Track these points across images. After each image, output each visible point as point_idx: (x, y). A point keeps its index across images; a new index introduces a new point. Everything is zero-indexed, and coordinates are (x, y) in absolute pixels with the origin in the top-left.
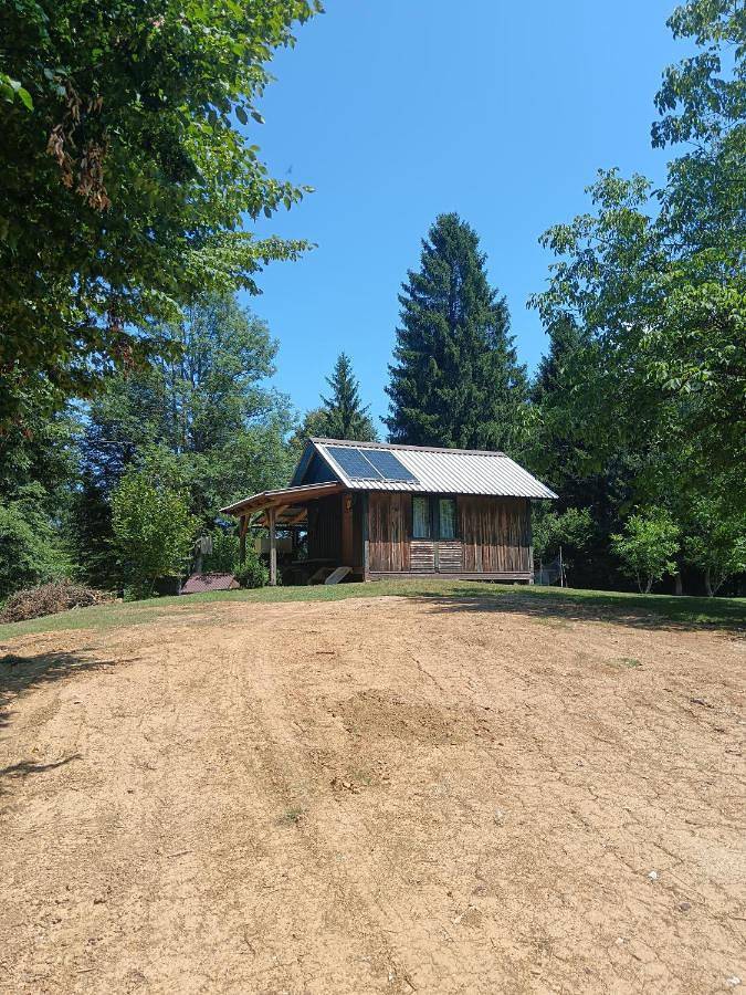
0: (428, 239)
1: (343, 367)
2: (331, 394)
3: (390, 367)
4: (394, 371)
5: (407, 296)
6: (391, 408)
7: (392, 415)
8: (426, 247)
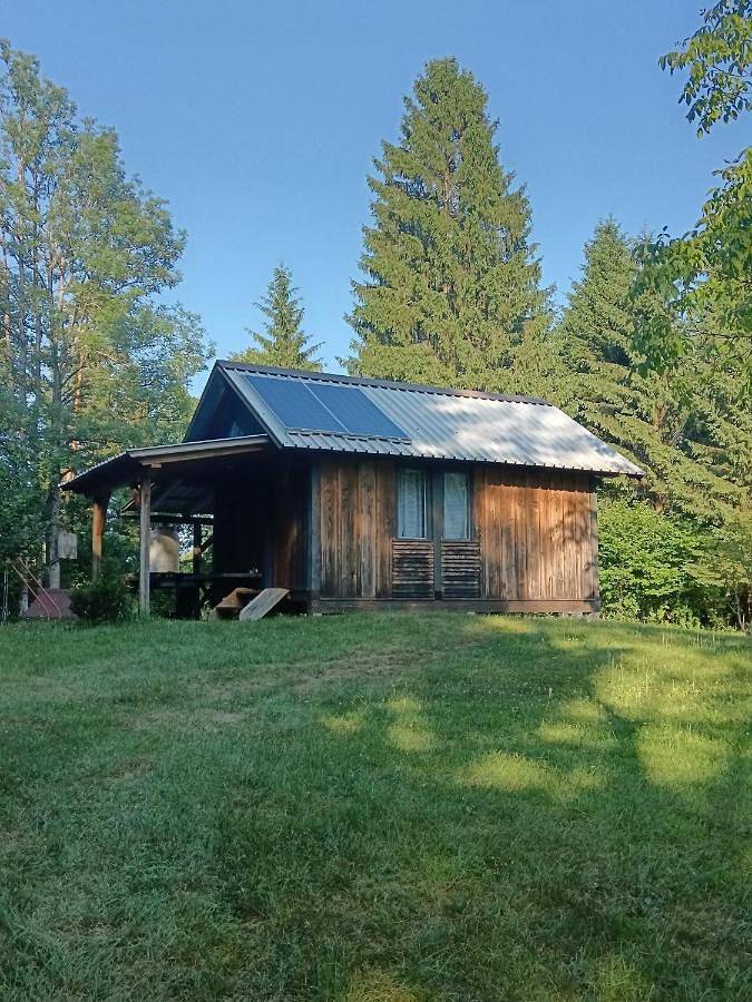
0: (412, 95)
1: (282, 285)
2: (263, 323)
3: (353, 282)
4: (358, 288)
5: (381, 178)
6: (354, 346)
7: (356, 355)
8: (409, 105)
